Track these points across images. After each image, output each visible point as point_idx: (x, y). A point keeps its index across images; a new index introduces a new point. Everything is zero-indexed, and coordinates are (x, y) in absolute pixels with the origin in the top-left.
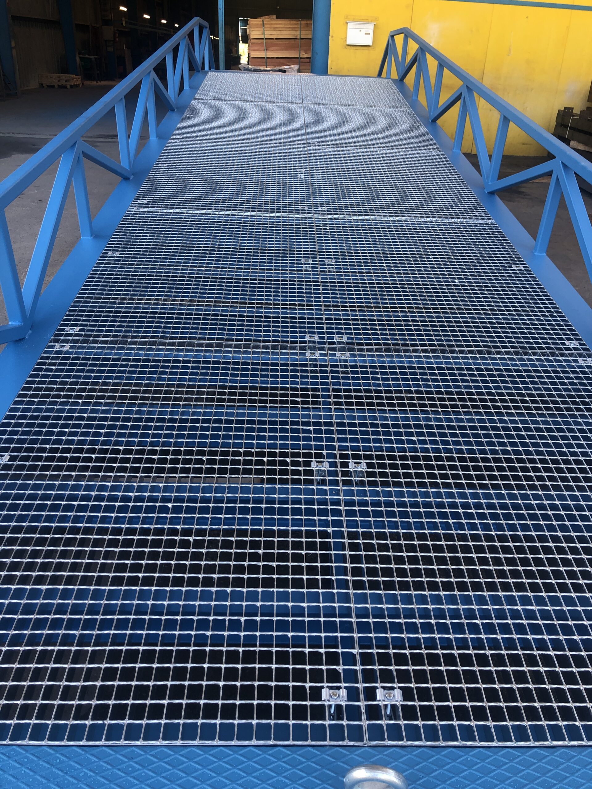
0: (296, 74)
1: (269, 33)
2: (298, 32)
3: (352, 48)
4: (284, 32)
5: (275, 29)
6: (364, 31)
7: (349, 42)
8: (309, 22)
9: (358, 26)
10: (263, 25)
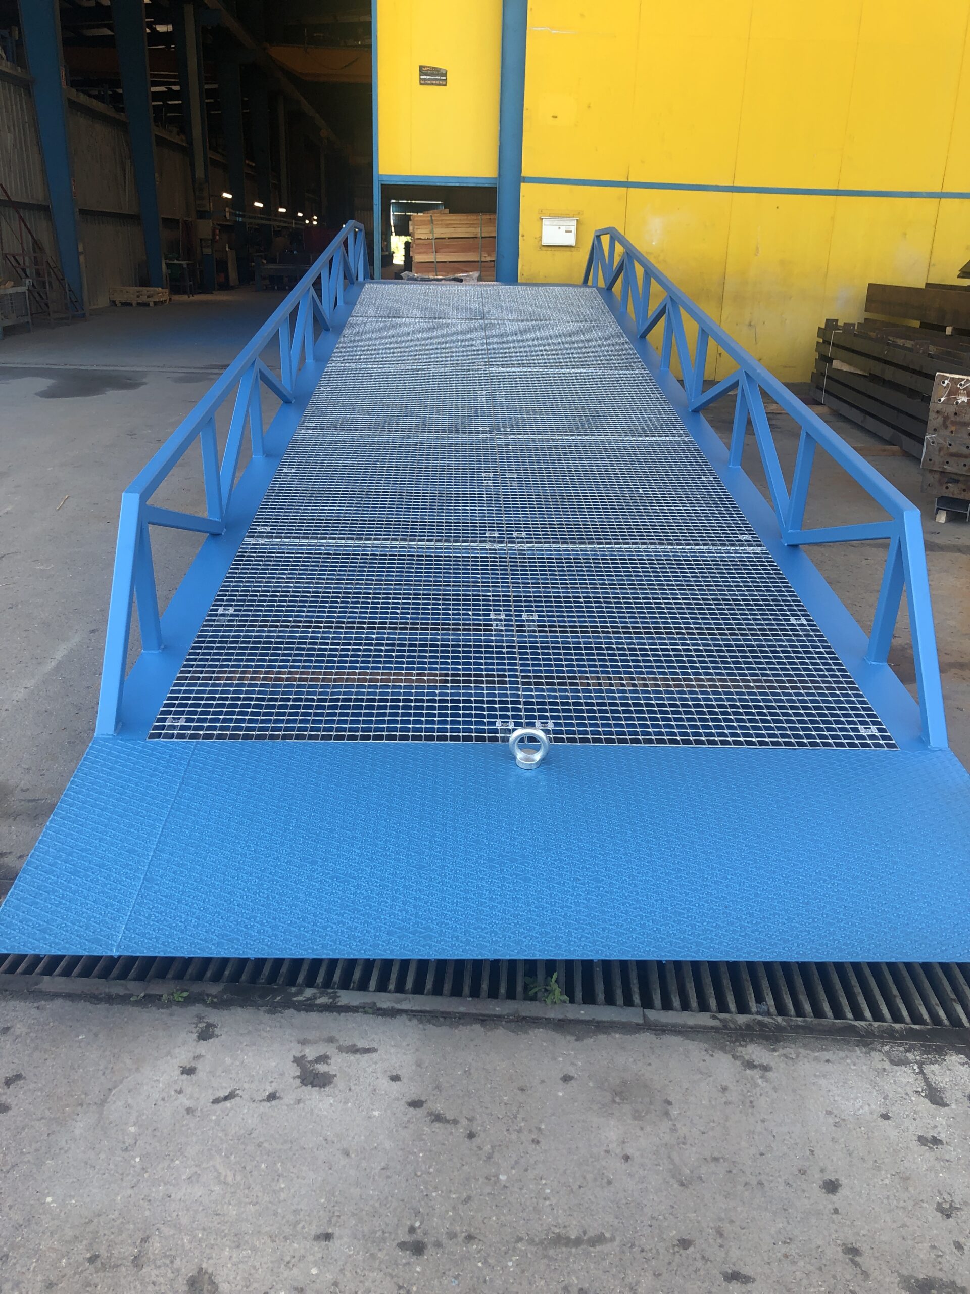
0: (476, 282)
1: (439, 232)
2: (479, 230)
3: (549, 249)
4: (459, 230)
5: (447, 226)
6: (563, 229)
7: (544, 242)
8: (492, 217)
9: (556, 222)
10: (432, 221)
